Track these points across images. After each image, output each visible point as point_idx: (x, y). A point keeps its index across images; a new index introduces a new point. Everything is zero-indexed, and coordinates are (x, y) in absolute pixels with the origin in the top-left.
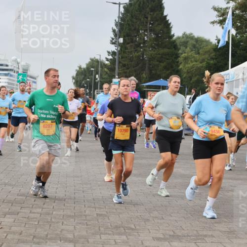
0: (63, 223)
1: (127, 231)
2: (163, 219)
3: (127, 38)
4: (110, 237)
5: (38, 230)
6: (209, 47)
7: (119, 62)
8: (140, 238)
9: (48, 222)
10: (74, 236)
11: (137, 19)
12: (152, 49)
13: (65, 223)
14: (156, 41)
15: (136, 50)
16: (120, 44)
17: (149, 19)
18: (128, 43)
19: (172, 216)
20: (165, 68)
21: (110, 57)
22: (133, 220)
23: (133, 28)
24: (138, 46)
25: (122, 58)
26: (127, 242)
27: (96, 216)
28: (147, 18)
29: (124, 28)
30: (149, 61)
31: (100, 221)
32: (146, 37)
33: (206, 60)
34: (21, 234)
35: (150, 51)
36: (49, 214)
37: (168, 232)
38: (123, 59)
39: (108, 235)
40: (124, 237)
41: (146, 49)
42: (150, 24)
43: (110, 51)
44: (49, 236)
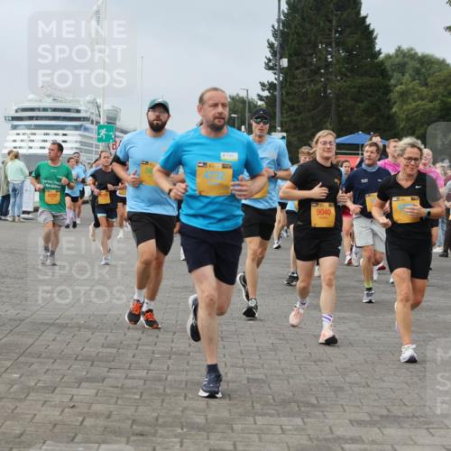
0: (185, 396)
1: (303, 409)
2: (368, 386)
3: (295, 58)
4: (272, 420)
5: (141, 409)
6: (445, 72)
7: (283, 103)
8: (326, 421)
9: (158, 395)
10: (207, 419)
11: (312, 23)
12: (342, 79)
13: (190, 395)
14: (347, 63)
15: (312, 81)
16: (282, 70)
17: (334, 22)
18: (298, 68)
19: (384, 381)
20: (367, 112)
21: (266, 93)
22: (314, 389)
23: (305, 40)
24: (316, 72)
25: (288, 94)
26: (304, 430)
27: (245, 382)
28: (330, 21)
29: (290, 41)
30: (338, 100)
31: (253, 390)
32: (329, 56)
33: (440, 97)
34: (109, 417)
35: (338, 81)
36: (160, 380)
37: (376, 409)
38: (290, 97)
39: (267, 418)
40: (298, 421)
41: (330, 77)
42: (337, 31)
43: (266, 83)
44: (161, 421)
